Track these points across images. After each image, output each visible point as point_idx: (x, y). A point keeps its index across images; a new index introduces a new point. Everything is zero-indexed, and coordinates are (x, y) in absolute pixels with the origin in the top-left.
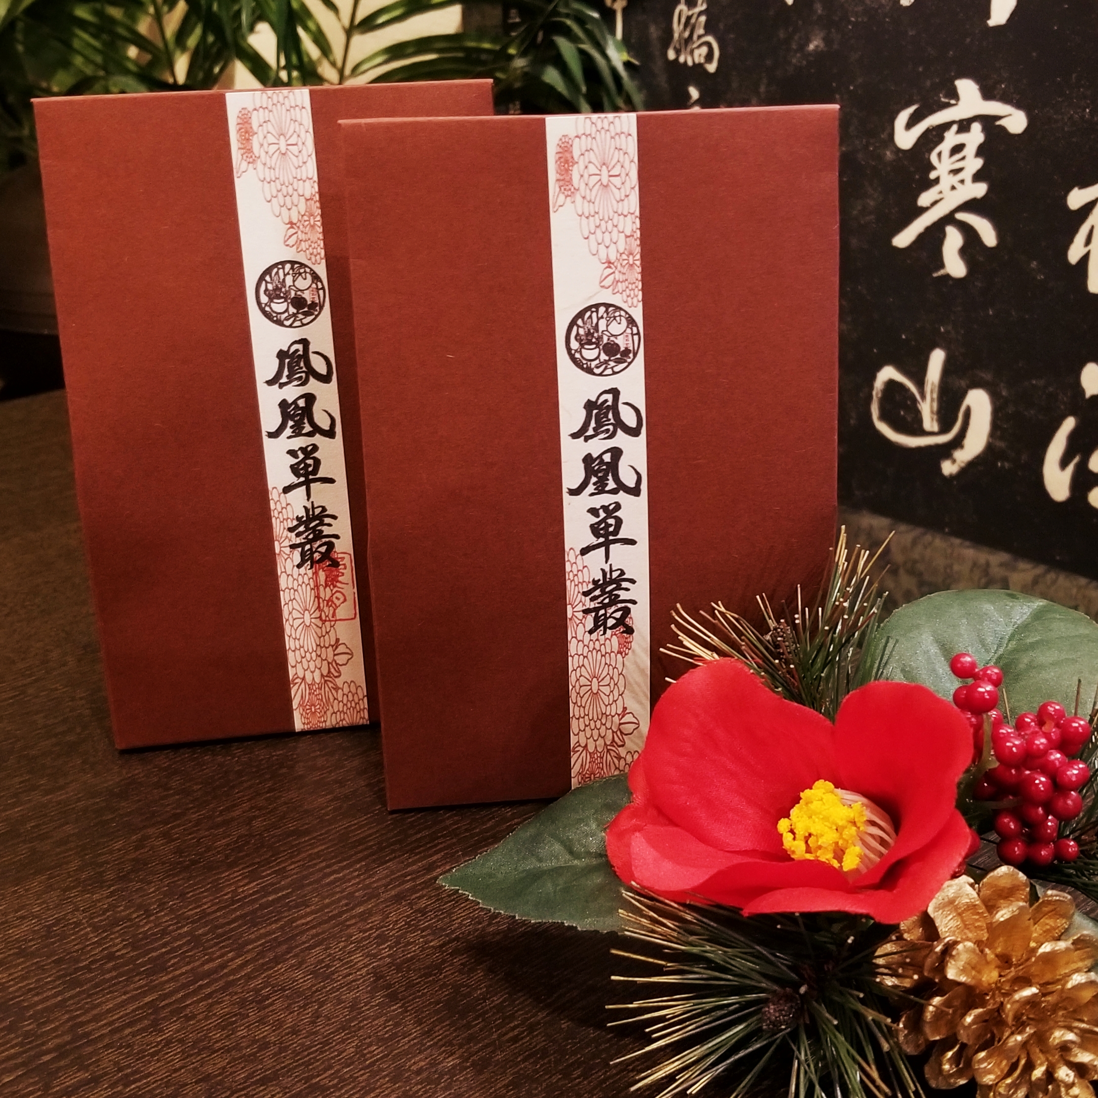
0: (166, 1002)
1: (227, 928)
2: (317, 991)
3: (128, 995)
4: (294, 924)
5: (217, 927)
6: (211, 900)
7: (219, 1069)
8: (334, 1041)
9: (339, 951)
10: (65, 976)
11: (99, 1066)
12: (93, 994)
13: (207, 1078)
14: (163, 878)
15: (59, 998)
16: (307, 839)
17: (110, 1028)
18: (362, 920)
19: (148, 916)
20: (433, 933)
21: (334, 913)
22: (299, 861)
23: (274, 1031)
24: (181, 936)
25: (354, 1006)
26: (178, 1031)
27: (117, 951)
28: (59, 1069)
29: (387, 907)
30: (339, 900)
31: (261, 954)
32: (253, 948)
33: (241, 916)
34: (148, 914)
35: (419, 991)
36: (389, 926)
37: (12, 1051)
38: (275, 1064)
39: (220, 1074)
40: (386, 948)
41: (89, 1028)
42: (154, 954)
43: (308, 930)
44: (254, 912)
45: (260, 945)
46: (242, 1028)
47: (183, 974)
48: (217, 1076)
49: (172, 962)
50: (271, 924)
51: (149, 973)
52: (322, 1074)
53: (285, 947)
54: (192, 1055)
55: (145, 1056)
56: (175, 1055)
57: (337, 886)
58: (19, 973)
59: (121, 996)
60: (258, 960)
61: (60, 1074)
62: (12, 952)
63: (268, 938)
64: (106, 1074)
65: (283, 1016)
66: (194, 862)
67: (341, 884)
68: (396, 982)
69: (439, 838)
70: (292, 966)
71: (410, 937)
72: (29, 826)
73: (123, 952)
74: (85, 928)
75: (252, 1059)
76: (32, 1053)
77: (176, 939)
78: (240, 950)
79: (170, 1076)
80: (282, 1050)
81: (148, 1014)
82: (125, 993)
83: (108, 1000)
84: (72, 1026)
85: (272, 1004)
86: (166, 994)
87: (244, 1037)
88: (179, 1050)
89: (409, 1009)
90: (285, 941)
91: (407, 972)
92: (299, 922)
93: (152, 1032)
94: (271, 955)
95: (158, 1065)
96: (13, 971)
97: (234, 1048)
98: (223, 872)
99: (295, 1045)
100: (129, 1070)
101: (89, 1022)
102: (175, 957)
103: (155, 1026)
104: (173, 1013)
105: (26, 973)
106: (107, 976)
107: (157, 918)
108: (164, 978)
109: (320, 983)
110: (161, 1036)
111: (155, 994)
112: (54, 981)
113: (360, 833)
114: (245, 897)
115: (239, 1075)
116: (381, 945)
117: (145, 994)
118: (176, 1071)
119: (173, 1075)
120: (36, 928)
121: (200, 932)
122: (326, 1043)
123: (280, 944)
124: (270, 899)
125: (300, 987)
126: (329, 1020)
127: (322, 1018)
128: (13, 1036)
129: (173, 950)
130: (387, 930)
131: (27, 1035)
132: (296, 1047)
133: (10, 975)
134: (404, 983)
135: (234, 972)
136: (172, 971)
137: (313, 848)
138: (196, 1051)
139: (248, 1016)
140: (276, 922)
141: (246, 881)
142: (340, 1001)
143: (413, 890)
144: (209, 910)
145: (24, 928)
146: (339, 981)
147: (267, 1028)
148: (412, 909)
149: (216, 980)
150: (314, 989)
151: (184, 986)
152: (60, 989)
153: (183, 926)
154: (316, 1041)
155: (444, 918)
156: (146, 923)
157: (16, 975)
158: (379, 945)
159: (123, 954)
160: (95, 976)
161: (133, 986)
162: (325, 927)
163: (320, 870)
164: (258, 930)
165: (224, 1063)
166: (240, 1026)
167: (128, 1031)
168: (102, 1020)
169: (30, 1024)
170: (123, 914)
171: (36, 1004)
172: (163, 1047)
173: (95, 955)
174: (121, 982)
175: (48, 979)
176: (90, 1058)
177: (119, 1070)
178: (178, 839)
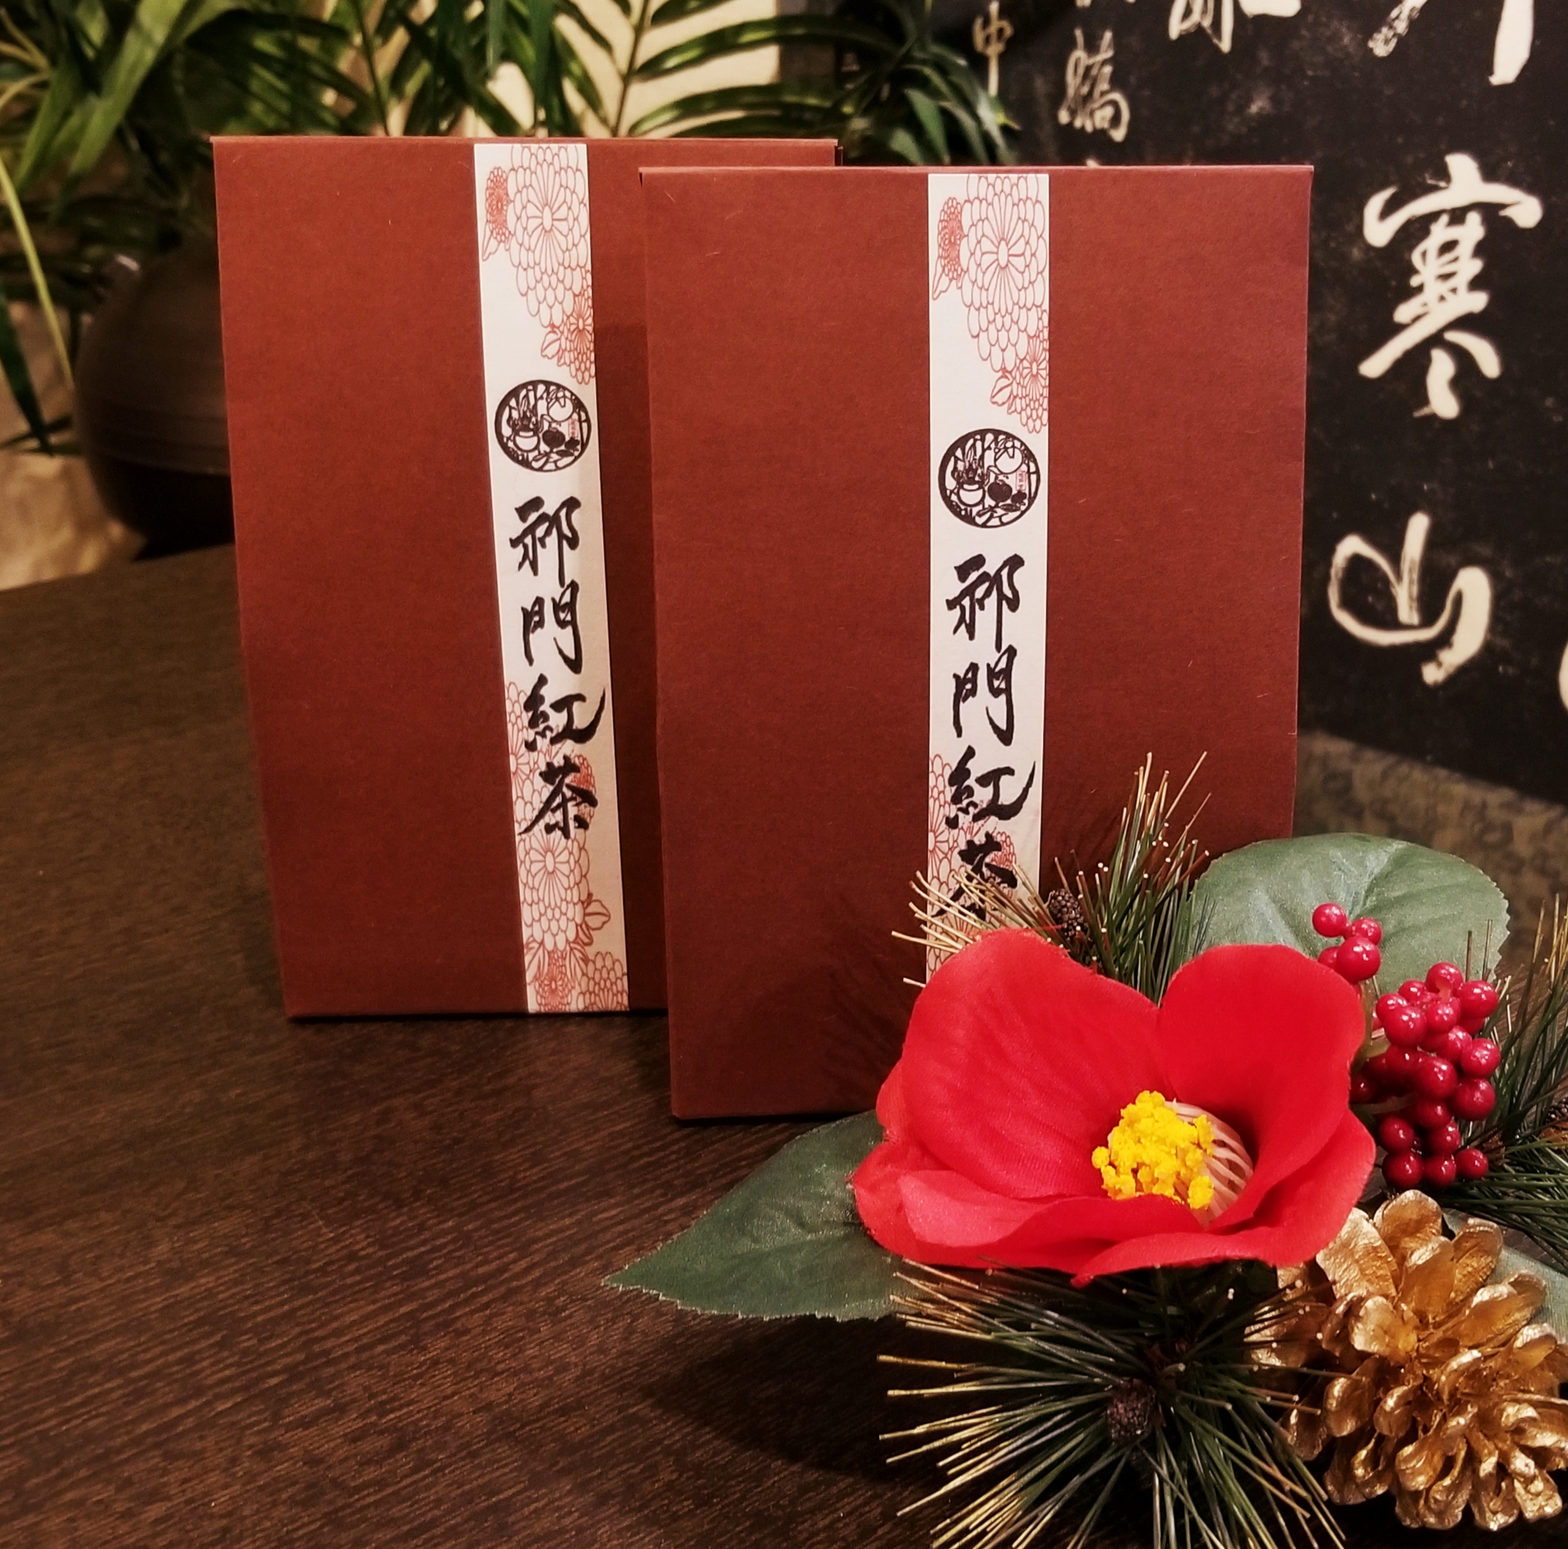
0: (430, 1313)
1: (505, 1223)
3: (379, 1304)
4: (594, 1219)
5: (492, 1222)
6: (482, 1190)
7: (504, 1396)
10: (292, 1280)
11: (345, 1391)
12: (331, 1302)
13: (489, 1406)
14: (419, 1160)
15: (286, 1307)
16: (606, 1114)
17: (356, 1345)
19: (400, 1207)
21: (647, 1205)
22: (595, 1141)
23: (574, 1349)
24: (445, 1233)
26: (447, 1349)
27: (363, 1249)
28: (291, 1395)
30: (653, 1189)
31: (553, 1255)
33: (523, 1209)
34: (399, 1204)
37: (227, 1373)
38: (577, 1390)
39: (506, 1402)
41: (329, 1344)
42: (410, 1254)
43: (613, 1226)
44: (541, 1203)
45: (551, 1244)
46: (533, 1346)
47: (451, 1278)
48: (499, 1405)
49: (435, 1264)
50: (563, 1218)
51: (404, 1278)
53: (583, 1247)
54: (466, 1379)
55: (405, 1380)
56: (445, 1378)
57: (649, 1173)
58: (232, 1276)
59: (369, 1305)
60: (550, 1262)
61: (293, 1401)
62: (219, 1250)
63: (561, 1236)
64: (354, 1401)
65: (585, 1331)
66: (457, 1141)
67: (654, 1171)
70: (596, 1270)
73: (368, 1251)
74: (317, 1221)
75: (548, 1383)
76: (254, 1375)
77: (437, 1236)
78: (524, 1251)
79: (438, 1405)
80: (585, 1374)
81: (406, 1328)
82: (374, 1302)
83: (352, 1310)
84: (304, 1343)
85: (570, 1316)
86: (429, 1303)
87: (534, 1357)
88: (449, 1372)
90: (586, 1239)
92: (600, 1216)
93: (412, 1350)
94: (566, 1257)
95: (424, 1389)
96: (221, 1273)
97: (521, 1370)
98: (498, 1155)
99: (602, 1368)
101: (327, 1337)
102: (440, 1257)
103: (418, 1344)
104: (439, 1327)
105: (239, 1277)
106: (349, 1281)
107: (412, 1210)
108: (427, 1284)
110: (423, 1356)
111: (416, 1303)
112: (278, 1286)
114: (528, 1185)
115: (530, 1403)
117: (400, 1303)
118: (446, 1398)
119: (445, 1403)
120: (251, 1221)
121: (470, 1227)
122: (644, 1365)
123: (577, 1243)
124: (561, 1187)
125: (606, 1297)
128: (225, 1354)
129: (435, 1249)
131: (245, 1353)
133: (219, 1278)
135: (516, 1277)
136: (437, 1274)
137: (615, 1126)
138: (473, 1374)
140: (570, 1215)
141: (527, 1165)
144: (481, 1200)
145: (234, 1220)
147: (565, 1346)
149: (494, 1287)
151: (450, 1294)
153: (446, 1221)
156: (397, 1217)
157: (228, 1278)
159: (368, 1254)
160: (334, 1281)
161: (383, 1294)
162: (636, 1222)
163: (626, 1152)
164: (548, 1225)
165: (511, 1388)
166: (530, 1343)
167: (381, 1348)
168: (345, 1335)
169: (249, 1339)
170: (366, 1204)
171: (255, 1315)
172: (429, 1368)
173: (331, 1254)
174: (367, 1288)
175: (271, 1284)
176: (332, 1382)
177: (372, 1396)
178: (431, 1112)
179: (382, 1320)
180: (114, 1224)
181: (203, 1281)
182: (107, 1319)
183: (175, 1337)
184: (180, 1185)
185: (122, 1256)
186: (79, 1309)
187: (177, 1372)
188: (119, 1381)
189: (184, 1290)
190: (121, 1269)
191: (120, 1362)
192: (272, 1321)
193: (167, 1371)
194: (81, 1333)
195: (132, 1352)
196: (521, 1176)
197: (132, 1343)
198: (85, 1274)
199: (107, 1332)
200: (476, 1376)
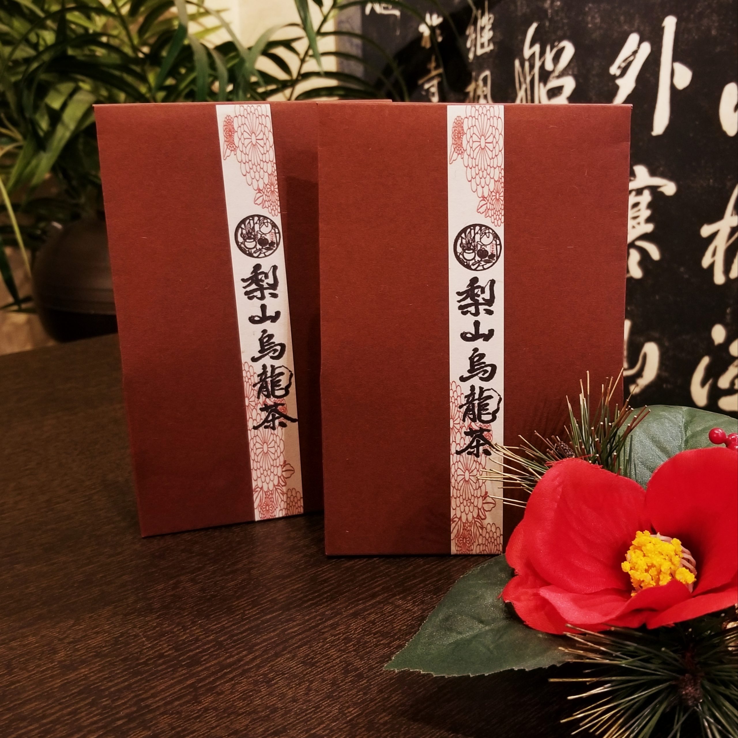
0: (203, 683)
1: (240, 636)
2: (307, 674)
3: (175, 680)
4: (286, 633)
5: (233, 636)
6: (227, 619)
7: (244, 726)
8: (323, 705)
9: (320, 648)
10: (129, 669)
11: (158, 726)
12: (150, 680)
13: (235, 732)
14: (194, 606)
15: (126, 683)
16: (289, 580)
17: (163, 702)
18: (332, 629)
19: (185, 630)
20: (382, 635)
21: (313, 624)
22: (284, 594)
23: (280, 700)
24: (209, 642)
25: (334, 682)
26: (212, 702)
28: (130, 729)
29: (348, 620)
30: (315, 617)
31: (266, 651)
32: (261, 648)
33: (249, 629)
34: (185, 628)
35: (377, 672)
36: (351, 632)
37: (95, 719)
38: (283, 721)
39: (245, 730)
40: (351, 646)
41: (149, 702)
42: (191, 654)
43: (296, 636)
44: (258, 625)
45: (264, 646)
46: (257, 699)
47: (212, 665)
48: (242, 731)
49: (204, 658)
50: (270, 632)
51: (189, 666)
52: (317, 727)
53: (281, 647)
54: (223, 718)
55: (190, 720)
56: (212, 718)
57: (312, 609)
58: (97, 668)
59: (170, 681)
60: (264, 655)
61: (130, 733)
62: (91, 654)
63: (269, 642)
64: (163, 732)
65: (284, 691)
66: (213, 596)
67: (315, 607)
68: (361, 667)
69: (377, 578)
70: (289, 658)
71: (367, 638)
72: (99, 576)
73: (169, 653)
74: (142, 638)
75: (267, 718)
76: (109, 719)
77: (205, 644)
78: (250, 650)
79: (209, 731)
80: (286, 713)
81: (190, 692)
82: (173, 679)
83: (161, 684)
84: (137, 701)
85: (276, 683)
86: (201, 678)
87: (259, 705)
88: (214, 715)
89: (372, 683)
90: (282, 643)
91: (368, 660)
92: (289, 631)
93: (194, 703)
94: (272, 652)
95: (200, 724)
96: (92, 666)
97: (253, 712)
98: (234, 602)
99: (295, 709)
100: (180, 729)
101: (148, 698)
102: (205, 655)
103: (196, 700)
104: (207, 691)
105: (102, 667)
106: (159, 668)
107: (191, 631)
108: (200, 669)
109: (308, 669)
110: (201, 706)
111: (194, 679)
112: (122, 672)
113: (324, 576)
114: (250, 617)
115: (258, 729)
116: (347, 644)
117: (187, 679)
118: (213, 728)
119: (212, 731)
120: (108, 639)
121: (222, 639)
122: (317, 707)
123: (278, 645)
124: (268, 617)
125: (295, 672)
126: (318, 692)
127: (313, 691)
128: (94, 709)
129: (204, 651)
130: (351, 634)
131: (105, 707)
132: (296, 710)
133: (90, 669)
134: (367, 667)
135: (247, 663)
136: (206, 664)
137: (294, 586)
138: (226, 715)
139: (261, 692)
140: (274, 631)
141: (250, 607)
142: (324, 680)
143: (365, 609)
144: (226, 625)
145: (99, 638)
146: (322, 667)
147: (274, 699)
148: (365, 621)
149: (236, 669)
150: (305, 673)
151: (213, 673)
152: (126, 677)
153: (210, 636)
154: (310, 706)
155: (388, 626)
156: (184, 634)
157: (95, 669)
158: (346, 644)
159: (169, 654)
160: (151, 669)
161: (178, 674)
162: (308, 633)
163: (300, 599)
164: (262, 636)
165: (247, 722)
166: (256, 698)
167: (177, 703)
168: (158, 697)
169: (106, 701)
170: (168, 629)
171: (110, 687)
172: (203, 713)
173: (149, 655)
174: (168, 672)
175: (118, 671)
176: (151, 722)
177: (173, 729)
178: (201, 582)
179: (178, 688)
180: (36, 643)
181: (83, 670)
182: (30, 693)
183: (67, 701)
184: (72, 622)
185: (40, 659)
186: (16, 688)
187: (68, 720)
188: (37, 725)
189: (72, 676)
190: (39, 666)
191: (37, 715)
192: (118, 690)
193: (62, 719)
194: (16, 700)
195: (44, 709)
196: (247, 612)
197: (44, 705)
198: (20, 669)
199: (30, 700)
200: (228, 717)
